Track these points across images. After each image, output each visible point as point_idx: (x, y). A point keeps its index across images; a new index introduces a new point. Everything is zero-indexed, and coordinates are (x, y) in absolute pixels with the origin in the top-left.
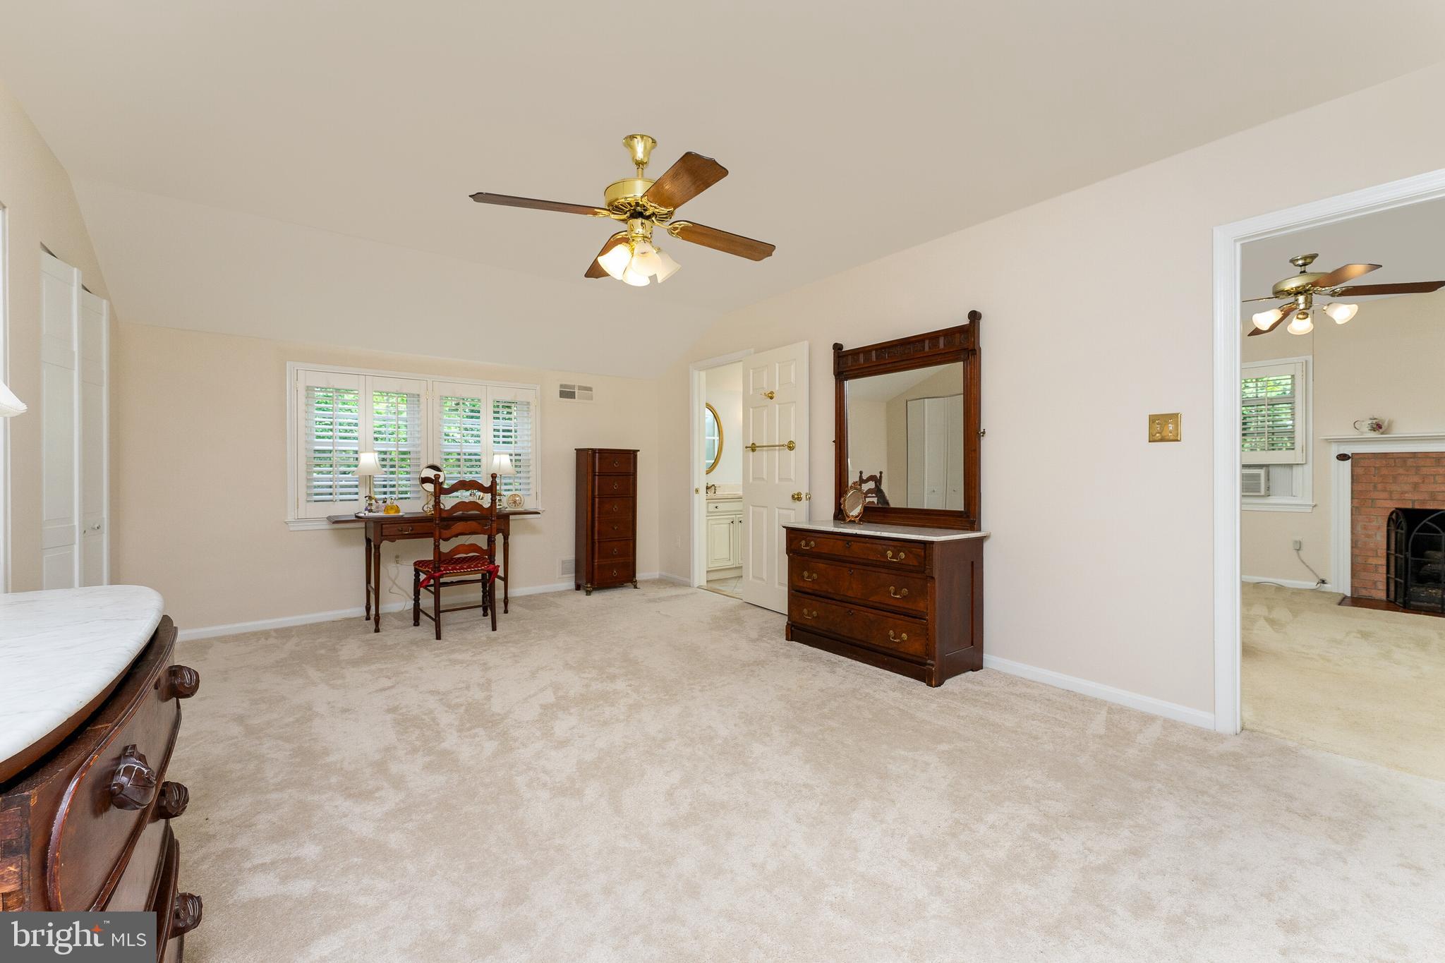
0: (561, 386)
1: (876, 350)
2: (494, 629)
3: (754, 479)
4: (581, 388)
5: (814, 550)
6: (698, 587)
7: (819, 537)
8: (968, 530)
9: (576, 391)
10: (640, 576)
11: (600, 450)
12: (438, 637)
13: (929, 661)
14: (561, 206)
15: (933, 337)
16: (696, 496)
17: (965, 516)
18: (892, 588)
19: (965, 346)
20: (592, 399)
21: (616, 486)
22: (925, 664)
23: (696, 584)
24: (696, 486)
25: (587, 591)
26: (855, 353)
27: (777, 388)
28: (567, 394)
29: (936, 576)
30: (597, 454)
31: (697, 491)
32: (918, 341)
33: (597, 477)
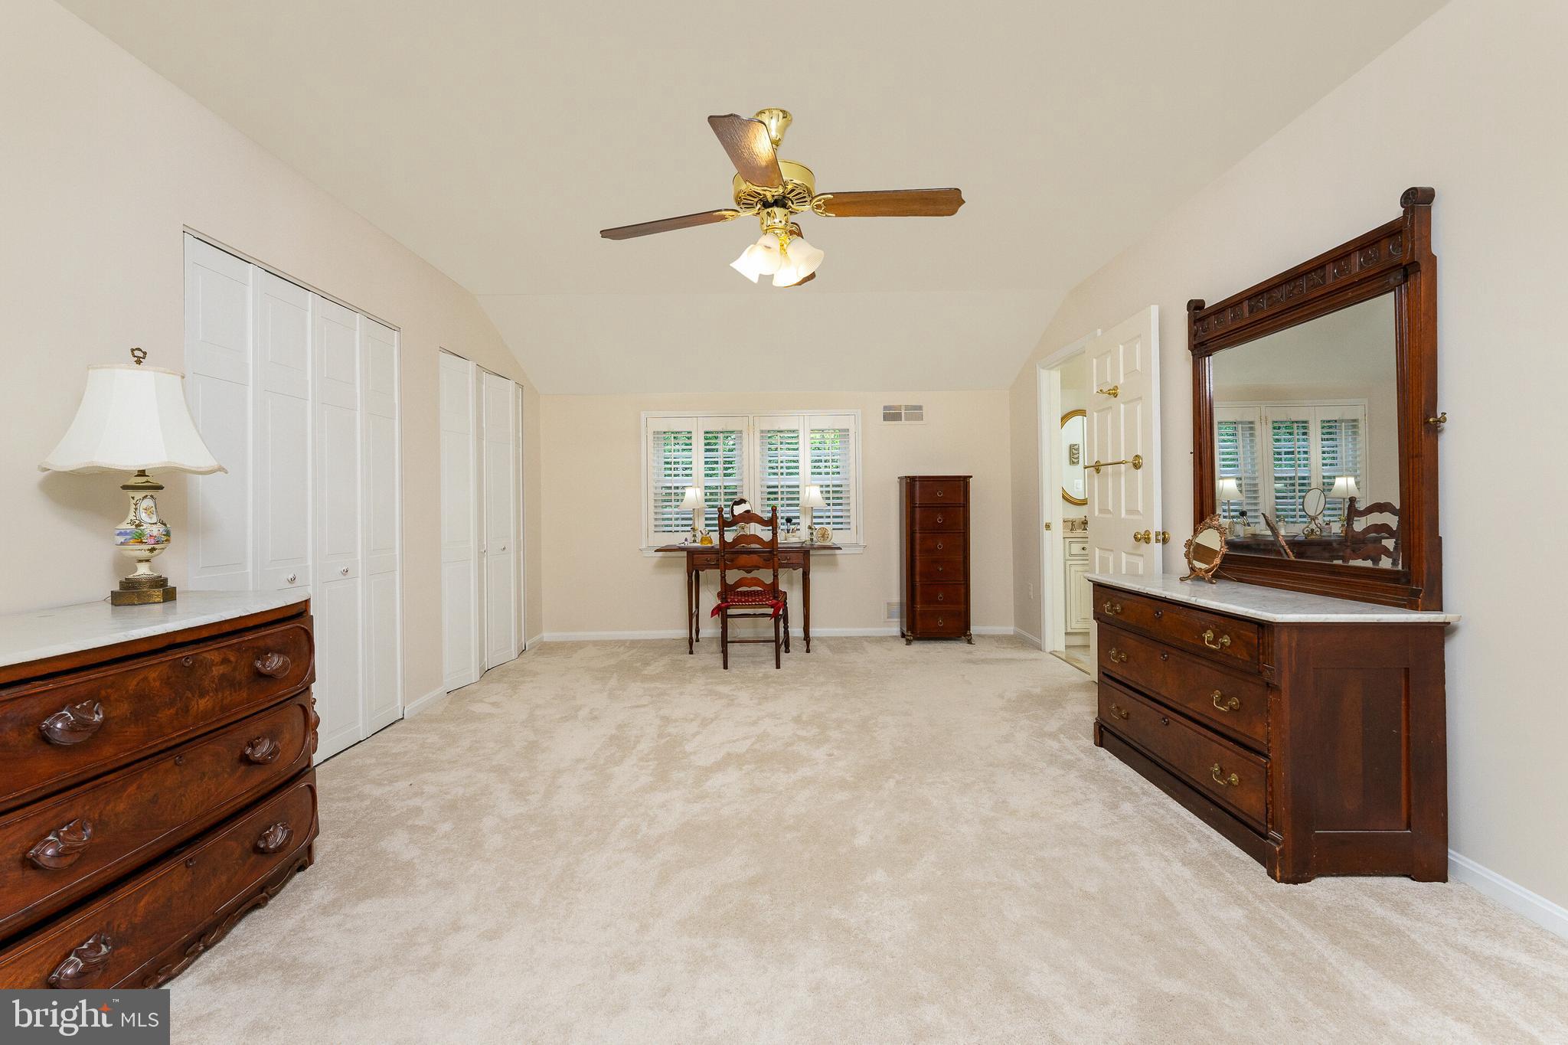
0: (885, 408)
1: (1249, 298)
2: (778, 667)
3: (1100, 511)
4: (907, 408)
5: (1120, 617)
6: (1051, 653)
7: (1125, 599)
8: (1404, 606)
9: (903, 412)
10: (974, 629)
11: (920, 477)
12: (726, 667)
13: (1273, 833)
14: (687, 219)
15: (1340, 255)
16: (1046, 534)
17: (1404, 580)
18: (1217, 695)
19: (1396, 260)
20: (922, 419)
21: (940, 520)
22: (1266, 837)
23: (1049, 647)
24: (1046, 519)
25: (907, 640)
26: (1221, 308)
27: (1122, 381)
28: (891, 415)
29: (1285, 683)
30: (918, 483)
31: (1048, 526)
32: (1314, 270)
33: (918, 509)
